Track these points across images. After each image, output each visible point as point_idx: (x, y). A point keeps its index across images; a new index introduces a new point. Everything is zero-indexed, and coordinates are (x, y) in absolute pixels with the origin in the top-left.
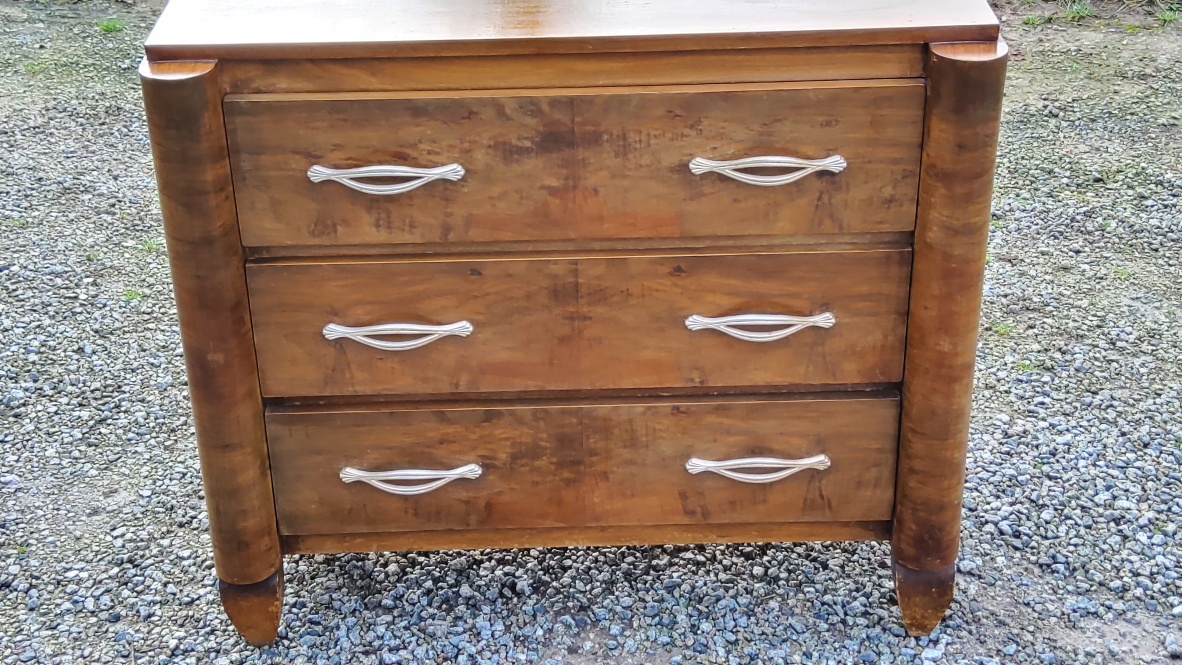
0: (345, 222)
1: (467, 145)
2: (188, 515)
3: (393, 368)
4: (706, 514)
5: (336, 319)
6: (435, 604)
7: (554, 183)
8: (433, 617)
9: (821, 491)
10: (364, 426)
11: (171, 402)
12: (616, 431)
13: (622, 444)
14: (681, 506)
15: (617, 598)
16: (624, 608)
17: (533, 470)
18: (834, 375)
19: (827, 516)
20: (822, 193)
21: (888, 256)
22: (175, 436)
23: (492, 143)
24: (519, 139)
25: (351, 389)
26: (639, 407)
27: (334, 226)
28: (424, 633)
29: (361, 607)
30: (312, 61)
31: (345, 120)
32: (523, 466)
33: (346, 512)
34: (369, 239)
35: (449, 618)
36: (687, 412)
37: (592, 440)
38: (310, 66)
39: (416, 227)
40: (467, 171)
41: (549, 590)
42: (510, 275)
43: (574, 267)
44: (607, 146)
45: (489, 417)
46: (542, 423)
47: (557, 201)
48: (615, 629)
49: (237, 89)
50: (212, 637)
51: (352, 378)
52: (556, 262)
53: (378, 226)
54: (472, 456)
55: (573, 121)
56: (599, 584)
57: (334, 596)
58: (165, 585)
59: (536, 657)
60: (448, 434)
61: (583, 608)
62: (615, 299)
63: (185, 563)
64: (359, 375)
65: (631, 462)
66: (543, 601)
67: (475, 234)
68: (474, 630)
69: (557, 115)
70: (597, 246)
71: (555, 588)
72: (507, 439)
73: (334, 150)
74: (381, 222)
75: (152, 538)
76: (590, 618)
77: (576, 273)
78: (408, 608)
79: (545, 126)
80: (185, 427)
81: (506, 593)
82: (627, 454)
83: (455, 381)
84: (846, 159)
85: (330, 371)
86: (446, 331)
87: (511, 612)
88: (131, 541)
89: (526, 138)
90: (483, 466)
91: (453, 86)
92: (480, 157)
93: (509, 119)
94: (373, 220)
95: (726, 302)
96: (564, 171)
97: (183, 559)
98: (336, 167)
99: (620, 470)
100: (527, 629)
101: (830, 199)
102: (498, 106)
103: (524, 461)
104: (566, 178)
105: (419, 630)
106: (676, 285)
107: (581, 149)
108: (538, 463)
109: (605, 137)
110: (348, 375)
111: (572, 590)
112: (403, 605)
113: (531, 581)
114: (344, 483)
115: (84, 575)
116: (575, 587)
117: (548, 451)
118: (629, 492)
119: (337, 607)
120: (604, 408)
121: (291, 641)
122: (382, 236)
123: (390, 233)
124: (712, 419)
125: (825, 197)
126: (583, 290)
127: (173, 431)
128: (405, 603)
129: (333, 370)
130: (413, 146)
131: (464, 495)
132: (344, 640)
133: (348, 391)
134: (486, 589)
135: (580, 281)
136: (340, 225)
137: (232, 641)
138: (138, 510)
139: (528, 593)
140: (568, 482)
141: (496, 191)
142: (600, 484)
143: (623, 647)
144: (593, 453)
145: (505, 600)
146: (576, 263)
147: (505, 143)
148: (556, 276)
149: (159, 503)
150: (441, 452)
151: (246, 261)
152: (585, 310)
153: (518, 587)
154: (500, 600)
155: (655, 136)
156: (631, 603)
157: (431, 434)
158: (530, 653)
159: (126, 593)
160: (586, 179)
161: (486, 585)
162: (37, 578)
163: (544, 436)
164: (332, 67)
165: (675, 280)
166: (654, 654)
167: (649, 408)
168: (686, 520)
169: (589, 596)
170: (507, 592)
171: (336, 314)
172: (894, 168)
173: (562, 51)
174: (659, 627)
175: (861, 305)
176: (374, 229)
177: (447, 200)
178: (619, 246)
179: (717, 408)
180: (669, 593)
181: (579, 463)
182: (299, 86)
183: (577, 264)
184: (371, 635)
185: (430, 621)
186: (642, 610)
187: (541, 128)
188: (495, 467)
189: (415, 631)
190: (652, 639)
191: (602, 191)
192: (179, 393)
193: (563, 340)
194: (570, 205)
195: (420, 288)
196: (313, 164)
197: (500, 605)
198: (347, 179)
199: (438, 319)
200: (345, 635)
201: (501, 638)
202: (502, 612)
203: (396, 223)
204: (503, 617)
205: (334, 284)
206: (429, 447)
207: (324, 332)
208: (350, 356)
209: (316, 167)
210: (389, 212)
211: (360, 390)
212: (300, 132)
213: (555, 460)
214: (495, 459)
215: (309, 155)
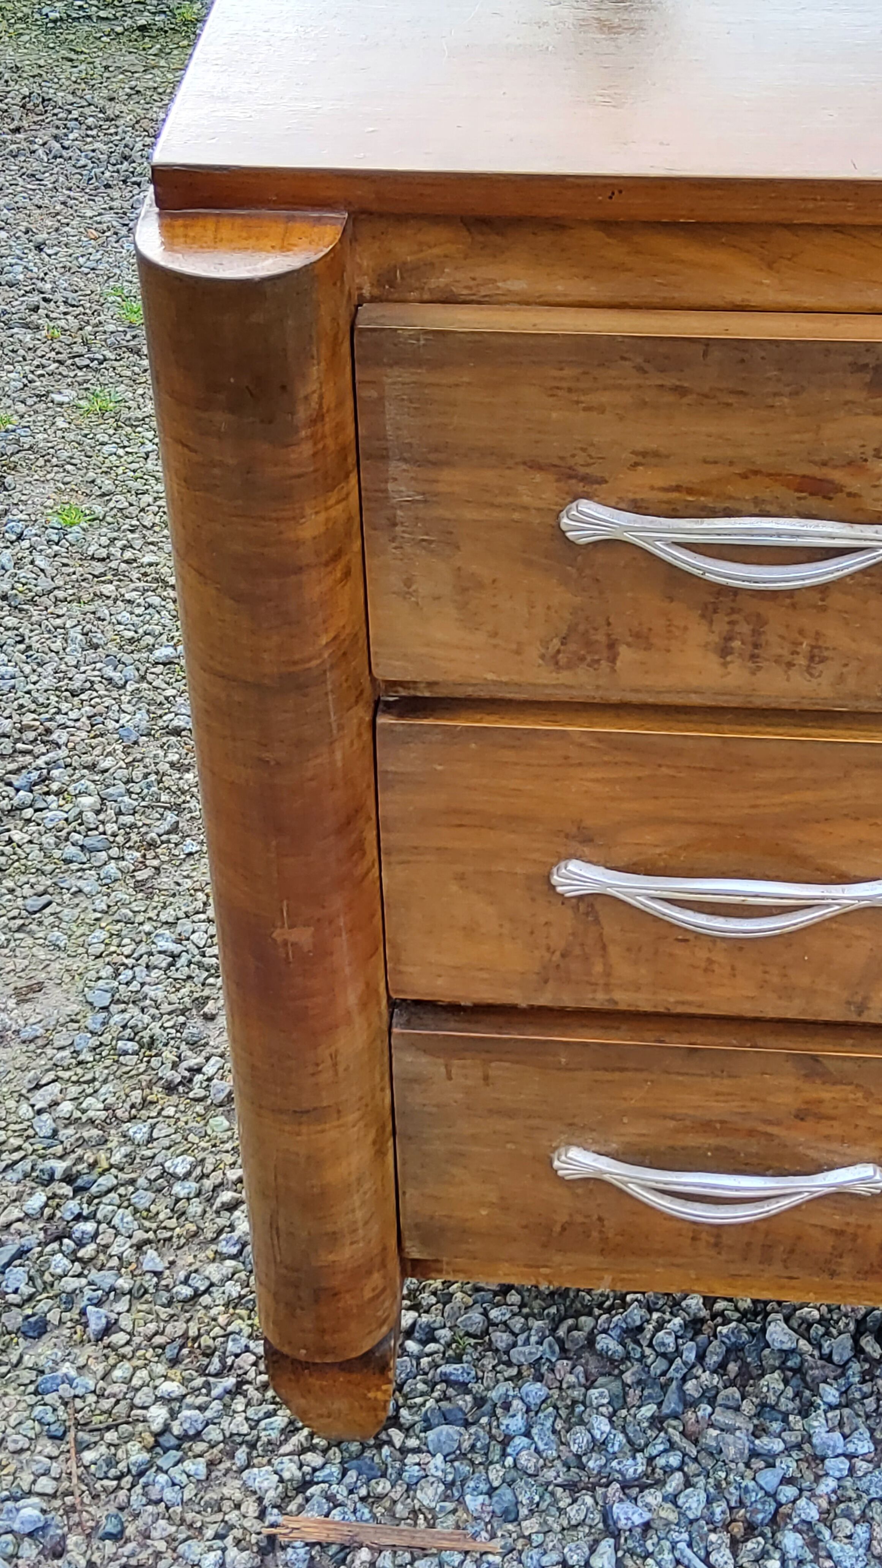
2: (185, 1065)
3: (710, 961)
5: (586, 850)
6: (712, 1360)
8: (710, 1397)
10: (622, 1070)
11: (146, 776)
22: (156, 857)
25: (601, 996)
27: (612, 646)
28: (696, 1442)
29: (553, 1352)
31: (680, 391)
33: (558, 1228)
34: (697, 682)
35: (747, 1407)
38: (595, 237)
39: (823, 660)
49: (392, 288)
50: (239, 1404)
51: (608, 974)
53: (724, 652)
57: (494, 1313)
58: (139, 1247)
60: (821, 1101)
63: (179, 1189)
64: (623, 970)
68: (806, 1446)
73: (636, 464)
74: (736, 644)
75: (112, 1119)
78: (659, 1365)
80: (174, 838)
81: (868, 1349)
83: (858, 999)
85: (556, 957)
86: (860, 899)
88: (70, 1121)
94: (715, 638)
97: (175, 1177)
98: (638, 508)
105: (683, 1433)
110: (598, 968)
112: (644, 1356)
114: (562, 1178)
119: (501, 1345)
121: (407, 1430)
122: (731, 676)
123: (753, 672)
127: (152, 845)
128: (648, 1351)
129: (563, 956)
130: (855, 465)
131: (836, 1220)
132: (520, 1441)
134: (821, 1330)
136: (629, 645)
137: (280, 1420)
138: (85, 1041)
145: (867, 1366)
149: (124, 1027)
150: (797, 1133)
154: (855, 1366)
157: (778, 1096)
159: (60, 1263)
161: (822, 1321)
171: (588, 840)
176: (714, 660)
182: (560, 289)
184: (579, 1440)
185: (705, 1409)
189: (677, 1437)
192: (161, 753)
195: (809, 796)
196: (576, 498)
197: (857, 1379)
198: (667, 545)
199: (844, 867)
200: (523, 1430)
201: (869, 1477)
202: (865, 1401)
203: (775, 647)
204: (868, 1417)
205: (592, 775)
206: (770, 1123)
207: (555, 879)
208: (611, 929)
209: (586, 506)
210: (759, 622)
211: (624, 999)
212: (554, 415)
215: (566, 473)
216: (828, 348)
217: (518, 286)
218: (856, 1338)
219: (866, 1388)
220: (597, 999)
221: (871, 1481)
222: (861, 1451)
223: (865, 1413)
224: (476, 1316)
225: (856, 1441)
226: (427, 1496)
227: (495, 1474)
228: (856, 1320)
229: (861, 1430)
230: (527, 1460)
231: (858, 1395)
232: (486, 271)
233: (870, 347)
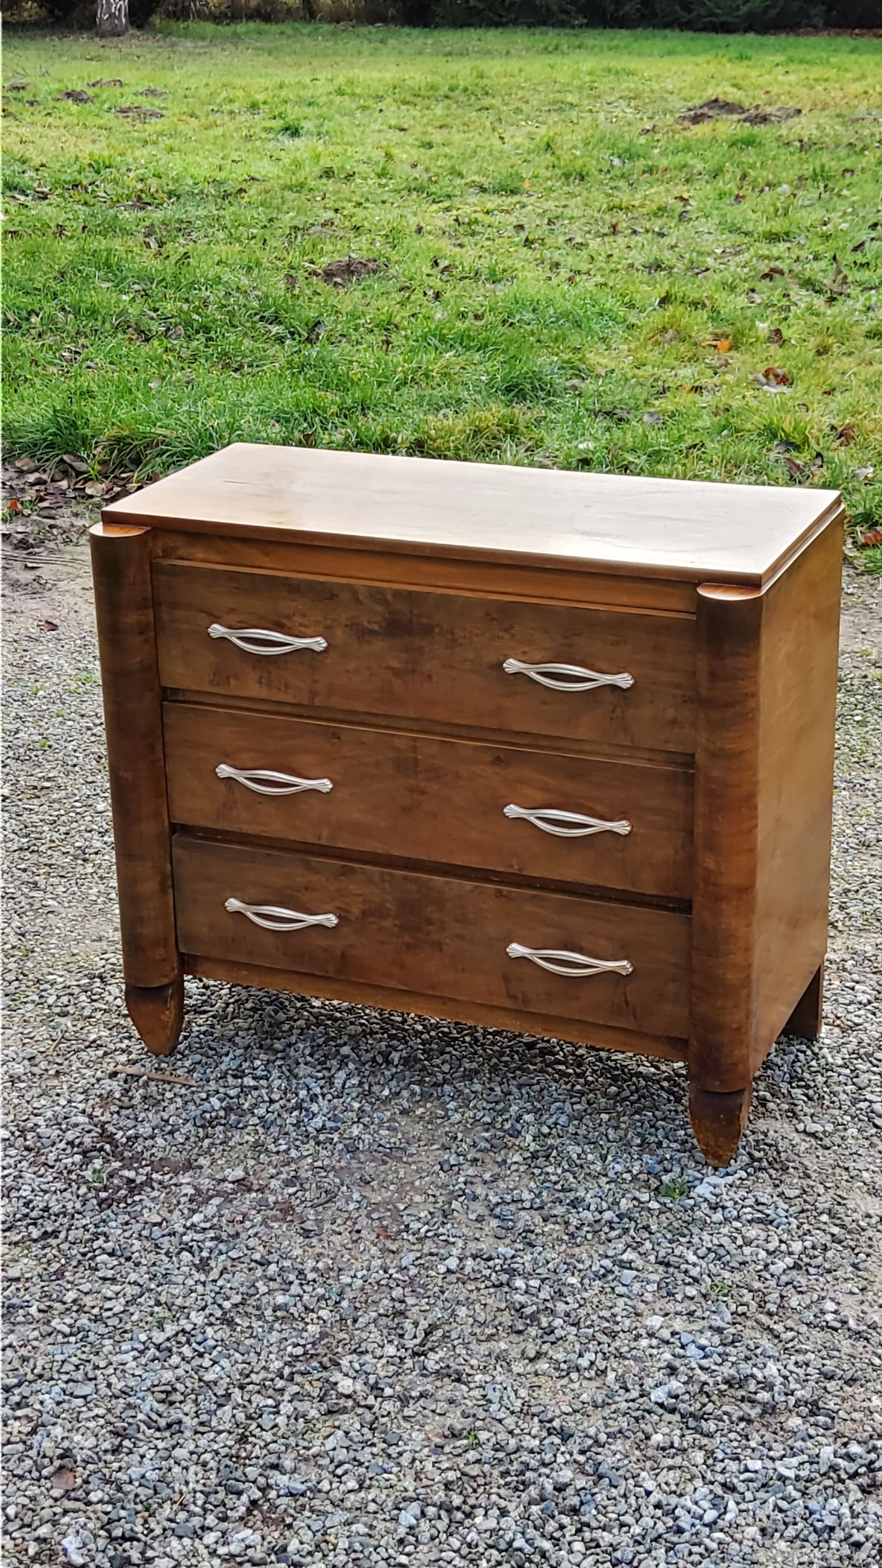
0: (236, 677)
1: (328, 622)
4: (526, 1002)
5: (226, 760)
6: (315, 1056)
7: (396, 664)
8: (306, 1063)
9: (626, 998)
10: (247, 862)
12: (448, 904)
13: (454, 918)
14: (504, 989)
15: (472, 1083)
16: (471, 1091)
17: (381, 929)
18: (633, 883)
19: (632, 1025)
20: (615, 707)
21: (675, 774)
23: (348, 623)
24: (369, 622)
25: (237, 826)
26: (469, 885)
27: (228, 678)
29: (256, 1045)
30: (222, 538)
31: (238, 588)
32: (372, 923)
33: (230, 940)
34: (253, 694)
35: (318, 1067)
36: (508, 897)
37: (429, 910)
39: (289, 688)
40: (329, 644)
41: (417, 1066)
42: (363, 743)
43: (414, 744)
44: (438, 638)
45: (345, 872)
46: (388, 886)
47: (400, 682)
48: (452, 1105)
49: (167, 554)
51: (238, 816)
52: (399, 737)
53: (260, 683)
54: (329, 907)
55: (411, 612)
56: (463, 1070)
60: (312, 882)
62: (447, 778)
64: (244, 815)
65: (460, 937)
67: (336, 702)
68: (332, 1079)
69: (399, 606)
70: (438, 729)
72: (360, 895)
73: (228, 612)
74: (263, 680)
76: (437, 1093)
77: (415, 749)
79: (389, 613)
81: (378, 1059)
82: (458, 928)
83: (318, 833)
84: (633, 677)
85: (222, 807)
89: (375, 623)
90: (339, 917)
91: (326, 572)
92: (340, 634)
93: (362, 604)
95: (540, 796)
96: (405, 656)
98: (228, 626)
99: (452, 943)
101: (623, 712)
102: (353, 591)
103: (372, 919)
104: (407, 662)
105: (288, 1070)
106: (497, 774)
107: (418, 638)
108: (384, 923)
109: (437, 630)
110: (235, 813)
111: (437, 1069)
114: (228, 911)
115: (61, 980)
116: (441, 1068)
117: (392, 913)
118: (460, 966)
119: (236, 1041)
120: (439, 880)
122: (263, 692)
123: (270, 692)
124: (529, 907)
125: (619, 711)
126: (421, 766)
128: (292, 1050)
129: (224, 806)
130: (288, 617)
131: (321, 941)
133: (235, 828)
134: (364, 1052)
135: (419, 757)
136: (233, 678)
140: (409, 947)
141: (352, 665)
142: (435, 954)
143: (449, 1118)
144: (429, 922)
146: (415, 739)
147: (358, 624)
148: (400, 750)
150: (306, 897)
151: (164, 700)
152: (423, 784)
153: (392, 1057)
154: (369, 1063)
155: (477, 635)
157: (300, 880)
160: (423, 665)
162: (25, 975)
163: (390, 898)
164: (236, 545)
165: (497, 770)
167: (476, 888)
168: (508, 1004)
171: (226, 756)
172: (677, 692)
174: (490, 1111)
175: (655, 818)
176: (257, 685)
177: (313, 667)
178: (456, 731)
179: (534, 897)
181: (418, 929)
182: (212, 557)
183: (416, 742)
185: (302, 1066)
186: (485, 1096)
187: (387, 615)
188: (350, 920)
191: (435, 678)
193: (406, 810)
194: (410, 686)
196: (213, 623)
198: (235, 638)
199: (306, 772)
203: (275, 681)
205: (227, 729)
207: (217, 771)
208: (235, 794)
209: (215, 625)
210: (269, 673)
212: (205, 594)
213: (398, 923)
214: (349, 912)
215: (211, 614)
217: (200, 555)
232: (192, 551)
233: (286, 578)
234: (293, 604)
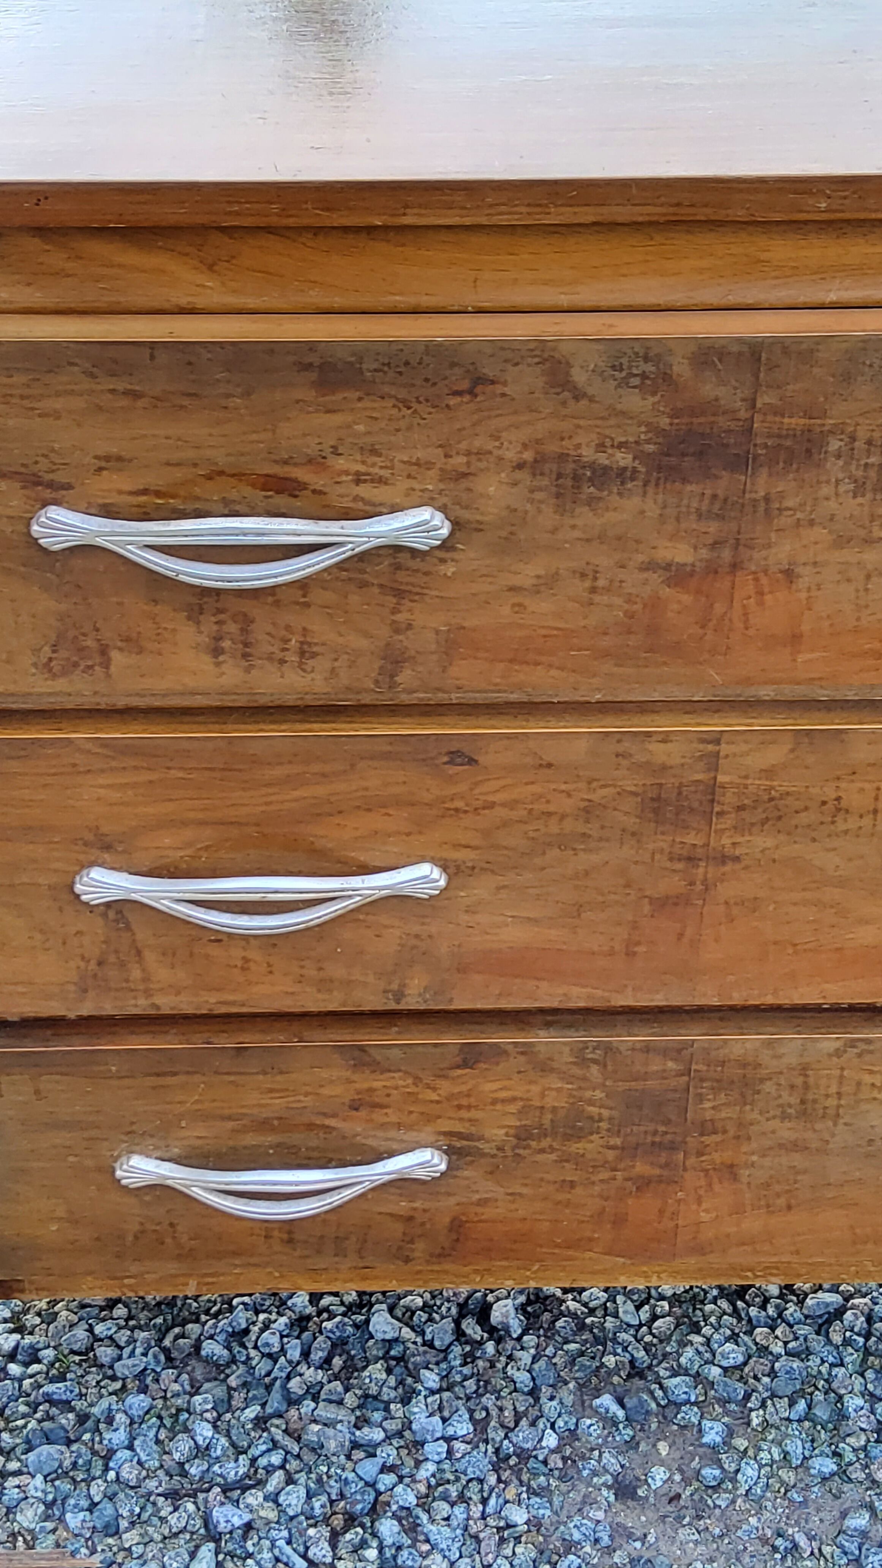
0: (132, 644)
1: (459, 461)
3: (246, 960)
5: (107, 857)
6: (317, 1356)
7: (683, 555)
8: (314, 1393)
10: (175, 1074)
12: (767, 1086)
13: (778, 1112)
15: (708, 1341)
16: (725, 1369)
17: (566, 1159)
23: (528, 456)
24: (601, 447)
25: (142, 1002)
27: (104, 651)
28: (298, 1440)
29: (158, 1362)
31: (133, 395)
32: (542, 1151)
33: (130, 1238)
34: (193, 683)
35: (350, 1400)
37: (708, 1105)
38: (34, 244)
39: (314, 655)
40: (457, 525)
41: (560, 1323)
42: (549, 765)
43: (710, 747)
44: (834, 468)
45: (472, 1057)
46: (595, 1069)
47: (687, 599)
48: (713, 1433)
51: (146, 980)
52: (666, 738)
53: (217, 652)
54: (427, 1133)
55: (752, 403)
56: (665, 1304)
57: (99, 1329)
59: (548, 1513)
60: (371, 1090)
61: (636, 1371)
62: (804, 818)
64: (162, 974)
66: (550, 1351)
67: (467, 672)
68: (407, 1434)
69: (709, 388)
71: (574, 1315)
72: (512, 1100)
73: (101, 469)
74: (226, 644)
76: (655, 1399)
77: (713, 762)
78: (263, 1367)
79: (675, 414)
81: (469, 1331)
82: (786, 1131)
83: (395, 986)
85: (93, 966)
86: (381, 889)
87: (484, 1386)
89: (622, 445)
90: (449, 1152)
92: (495, 490)
93: (579, 395)
94: (204, 639)
96: (713, 527)
98: (109, 512)
99: (767, 1162)
100: (523, 1436)
102: (553, 363)
103: (545, 1143)
104: (715, 545)
105: (285, 1431)
107: (763, 475)
108: (576, 1147)
109: (834, 445)
110: (136, 973)
111: (610, 1323)
112: (249, 1358)
113: (522, 1299)
114: (125, 1187)
116: (616, 1316)
117: (604, 1125)
118: (781, 1202)
119: (105, 1360)
120: (744, 1041)
122: (226, 676)
123: (248, 670)
126: (729, 798)
128: (253, 1353)
129: (100, 964)
130: (317, 462)
132: (123, 1455)
134: (425, 1317)
135: (723, 778)
136: (121, 649)
139: (516, 1331)
140: (643, 1184)
141: (529, 572)
142: (717, 1187)
143: (734, 1480)
144: (706, 1128)
145: (468, 1349)
146: (717, 739)
147: (562, 457)
148: (664, 768)
152: (726, 841)
153: (496, 1316)
154: (457, 1350)
156: (741, 1359)
157: (332, 1091)
158: (535, 1500)
160: (769, 546)
161: (425, 1307)
163: (599, 1094)
166: (805, 1503)
167: (852, 1043)
169: (648, 1339)
170: (471, 1328)
171: (108, 848)
173: (740, 214)
174: (807, 1424)
176: (206, 661)
177: (399, 594)
180: (818, 1333)
181: (672, 1147)
183: (717, 742)
184: (182, 1447)
185: (308, 1405)
186: (766, 1380)
187: (664, 422)
188: (477, 1153)
189: (278, 1435)
190: (795, 1462)
191: (806, 577)
193: (665, 904)
194: (719, 608)
195: (321, 791)
196: (45, 504)
197: (458, 1362)
198: (139, 548)
199: (363, 857)
200: (126, 1442)
201: (467, 1458)
202: (465, 1383)
203: (265, 645)
204: (469, 1399)
205: (101, 781)
206: (325, 1115)
207: (78, 888)
208: (143, 934)
209: (55, 513)
210: (246, 621)
211: (167, 1003)
212: (11, 423)
213: (618, 1141)
214: (480, 1138)
215: (31, 481)
216: (271, 348)
218: (457, 1322)
219: (466, 1370)
220: (138, 1005)
221: (469, 1462)
222: (460, 1433)
223: (466, 1395)
224: (80, 1333)
225: (455, 1423)
226: (27, 1518)
227: (97, 1490)
228: (458, 1304)
229: (460, 1413)
230: (129, 1473)
231: (458, 1378)
233: (312, 346)
234: (337, 419)
